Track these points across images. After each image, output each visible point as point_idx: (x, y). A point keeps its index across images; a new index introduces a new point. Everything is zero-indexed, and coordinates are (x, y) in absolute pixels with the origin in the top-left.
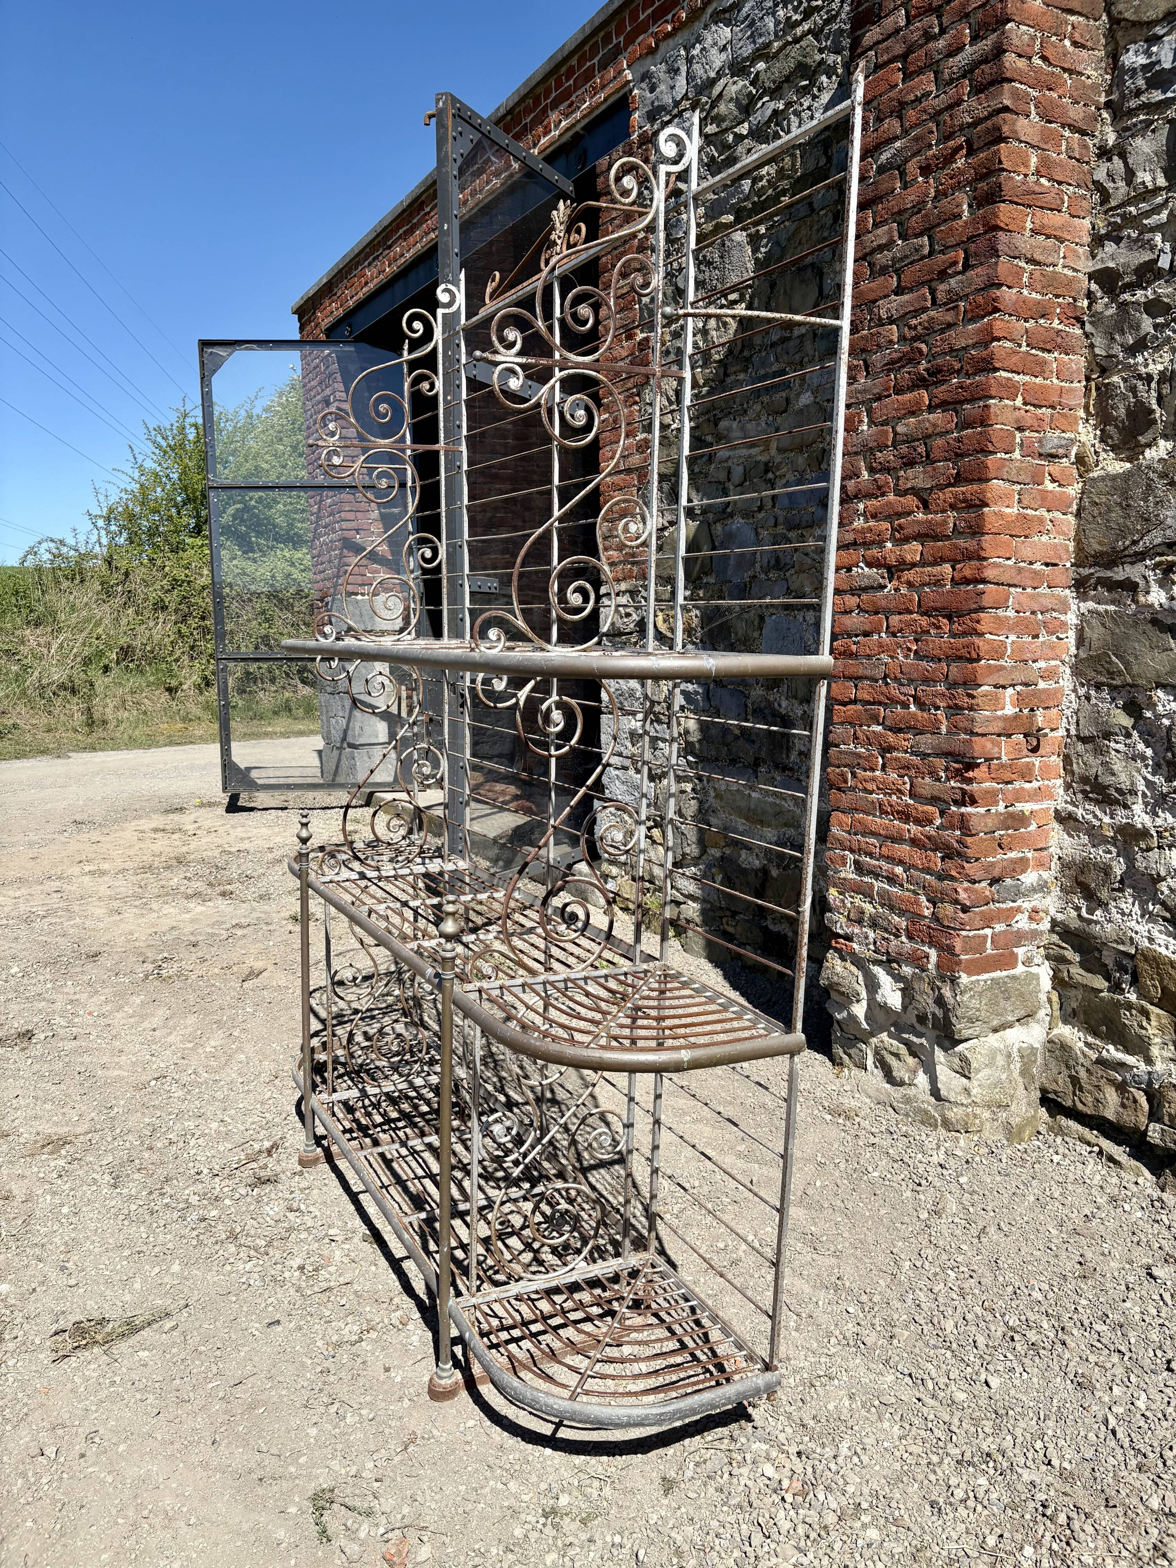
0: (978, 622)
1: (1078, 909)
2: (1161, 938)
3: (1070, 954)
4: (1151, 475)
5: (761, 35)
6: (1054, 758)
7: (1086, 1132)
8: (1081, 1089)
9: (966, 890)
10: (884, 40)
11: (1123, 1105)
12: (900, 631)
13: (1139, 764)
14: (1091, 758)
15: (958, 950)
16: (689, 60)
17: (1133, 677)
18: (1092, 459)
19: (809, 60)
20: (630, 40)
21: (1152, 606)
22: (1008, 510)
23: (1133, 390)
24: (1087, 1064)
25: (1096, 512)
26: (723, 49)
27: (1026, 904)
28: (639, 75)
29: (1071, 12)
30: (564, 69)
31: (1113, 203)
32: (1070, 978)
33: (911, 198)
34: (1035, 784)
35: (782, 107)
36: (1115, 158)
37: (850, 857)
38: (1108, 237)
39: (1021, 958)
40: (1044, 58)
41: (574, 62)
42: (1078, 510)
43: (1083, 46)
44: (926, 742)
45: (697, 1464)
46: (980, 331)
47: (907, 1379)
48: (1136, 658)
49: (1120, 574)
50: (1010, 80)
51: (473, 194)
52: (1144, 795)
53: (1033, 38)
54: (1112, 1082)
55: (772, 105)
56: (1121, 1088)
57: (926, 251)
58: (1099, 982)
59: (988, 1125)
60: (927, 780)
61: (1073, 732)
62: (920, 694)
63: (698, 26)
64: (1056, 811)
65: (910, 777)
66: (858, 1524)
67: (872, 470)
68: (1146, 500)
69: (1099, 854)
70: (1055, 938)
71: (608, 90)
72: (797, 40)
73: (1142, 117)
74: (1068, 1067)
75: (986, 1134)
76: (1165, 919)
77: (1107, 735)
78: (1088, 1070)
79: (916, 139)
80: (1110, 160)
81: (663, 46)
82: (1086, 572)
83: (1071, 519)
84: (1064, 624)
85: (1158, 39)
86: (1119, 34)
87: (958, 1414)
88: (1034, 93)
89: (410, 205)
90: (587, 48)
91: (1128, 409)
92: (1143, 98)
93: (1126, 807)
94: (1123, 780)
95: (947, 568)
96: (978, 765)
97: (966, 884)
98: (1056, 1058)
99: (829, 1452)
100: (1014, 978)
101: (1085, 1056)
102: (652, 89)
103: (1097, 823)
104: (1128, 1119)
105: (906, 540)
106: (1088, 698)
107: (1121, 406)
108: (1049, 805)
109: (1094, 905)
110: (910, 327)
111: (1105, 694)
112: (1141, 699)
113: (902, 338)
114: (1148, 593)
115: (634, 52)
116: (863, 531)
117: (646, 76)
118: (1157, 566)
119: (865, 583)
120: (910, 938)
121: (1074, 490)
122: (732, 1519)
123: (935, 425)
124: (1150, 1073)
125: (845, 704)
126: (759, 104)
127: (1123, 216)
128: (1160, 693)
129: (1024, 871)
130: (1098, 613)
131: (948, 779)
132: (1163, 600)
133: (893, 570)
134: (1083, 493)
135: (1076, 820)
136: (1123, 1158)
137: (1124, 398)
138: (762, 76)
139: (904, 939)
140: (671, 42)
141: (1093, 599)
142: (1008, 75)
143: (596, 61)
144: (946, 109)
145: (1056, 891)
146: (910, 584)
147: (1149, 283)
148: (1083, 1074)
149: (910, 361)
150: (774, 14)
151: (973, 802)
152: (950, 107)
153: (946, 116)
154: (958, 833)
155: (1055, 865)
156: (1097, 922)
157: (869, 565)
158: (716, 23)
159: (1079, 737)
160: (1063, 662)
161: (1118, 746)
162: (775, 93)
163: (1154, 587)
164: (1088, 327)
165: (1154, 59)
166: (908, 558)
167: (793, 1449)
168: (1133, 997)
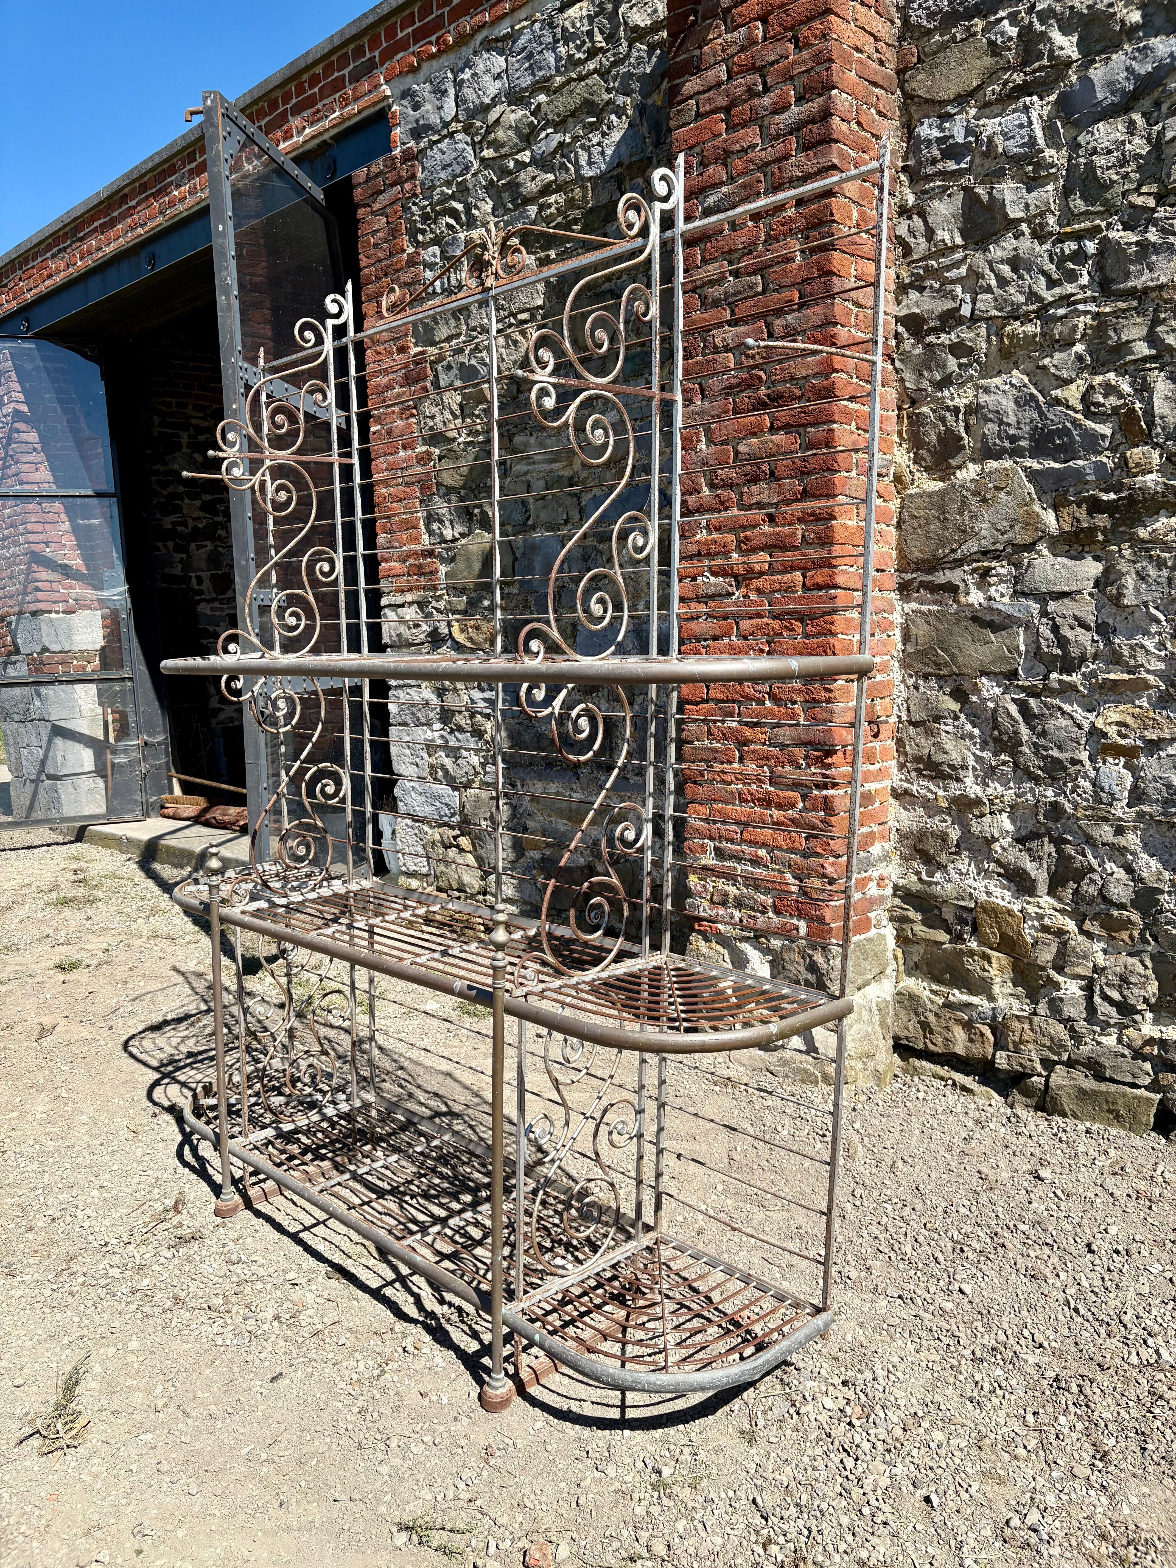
0: (832, 623)
1: (918, 873)
2: (997, 891)
3: (912, 914)
4: (965, 492)
5: (540, 69)
6: (889, 742)
7: (938, 1069)
8: (931, 1032)
9: (832, 864)
10: (705, 92)
11: (971, 1040)
12: (752, 634)
13: (968, 742)
14: (923, 740)
15: (828, 919)
16: (459, 85)
17: (959, 667)
18: (908, 478)
19: (596, 98)
20: (387, 55)
21: (972, 605)
22: (850, 523)
23: (943, 419)
24: (935, 1008)
25: (916, 524)
26: (498, 77)
27: (874, 873)
28: (398, 92)
29: (875, 84)
30: (305, 77)
31: (915, 257)
32: (914, 935)
33: (743, 239)
34: (877, 766)
35: (568, 140)
36: (915, 217)
37: (710, 844)
38: (911, 285)
39: (874, 922)
40: (859, 124)
41: (319, 70)
42: (898, 522)
43: (885, 116)
44: (785, 734)
45: (764, 1413)
46: (820, 363)
47: (899, 1301)
48: (960, 650)
49: (941, 578)
50: (837, 141)
51: (193, 192)
52: (974, 768)
53: (851, 105)
54: (958, 1021)
55: (558, 137)
56: (968, 1026)
57: (760, 289)
58: (942, 936)
59: (861, 1075)
60: (788, 768)
61: (904, 718)
62: (775, 690)
63: (466, 52)
64: (893, 788)
65: (769, 767)
66: (921, 1431)
67: (712, 486)
68: (961, 514)
69: (936, 823)
70: (898, 902)
71: (362, 103)
72: (581, 78)
73: (938, 183)
74: (917, 1014)
75: (860, 1083)
76: (999, 875)
77: (937, 719)
78: (936, 1015)
79: (744, 186)
80: (910, 218)
81: (426, 66)
82: (908, 576)
83: (892, 529)
84: (891, 623)
85: (950, 117)
86: (913, 109)
87: (952, 1321)
88: (853, 154)
89: (109, 197)
90: (334, 58)
91: (939, 436)
92: (940, 166)
93: (958, 780)
94: (955, 757)
95: (798, 576)
96: (836, 752)
97: (831, 859)
98: (906, 1008)
99: (869, 1376)
100: (870, 940)
101: (932, 1002)
102: (416, 107)
103: (932, 796)
104: (977, 1050)
105: (754, 550)
106: (916, 688)
107: (932, 433)
108: (886, 784)
109: (933, 868)
110: (747, 356)
111: (933, 683)
112: (967, 686)
113: (739, 366)
114: (968, 594)
115: (393, 68)
116: (707, 543)
117: (407, 94)
118: (974, 571)
119: (712, 591)
120: (778, 912)
121: (894, 505)
122: (819, 1451)
123: (779, 446)
124: (993, 1009)
125: (697, 704)
126: (543, 135)
127: (926, 268)
128: (984, 680)
129: (872, 844)
130: (922, 613)
131: (808, 766)
132: (982, 601)
133: (742, 579)
134: (902, 507)
135: (912, 795)
136: (974, 1086)
137: (935, 426)
138: (544, 108)
139: (771, 915)
140: (435, 64)
141: (916, 600)
142: (835, 136)
143: (346, 71)
144: (774, 162)
145: (896, 859)
146: (759, 591)
147: (952, 328)
148: (932, 1018)
149: (749, 386)
150: (554, 50)
151: (835, 785)
152: (778, 160)
153: (774, 168)
154: (822, 813)
155: (894, 836)
156: (937, 884)
157: (715, 574)
158: (488, 51)
159: (911, 723)
160: (892, 657)
161: (947, 728)
162: (560, 125)
163: (973, 590)
164: (898, 364)
165: (947, 133)
166: (757, 567)
167: (837, 1381)
168: (974, 945)
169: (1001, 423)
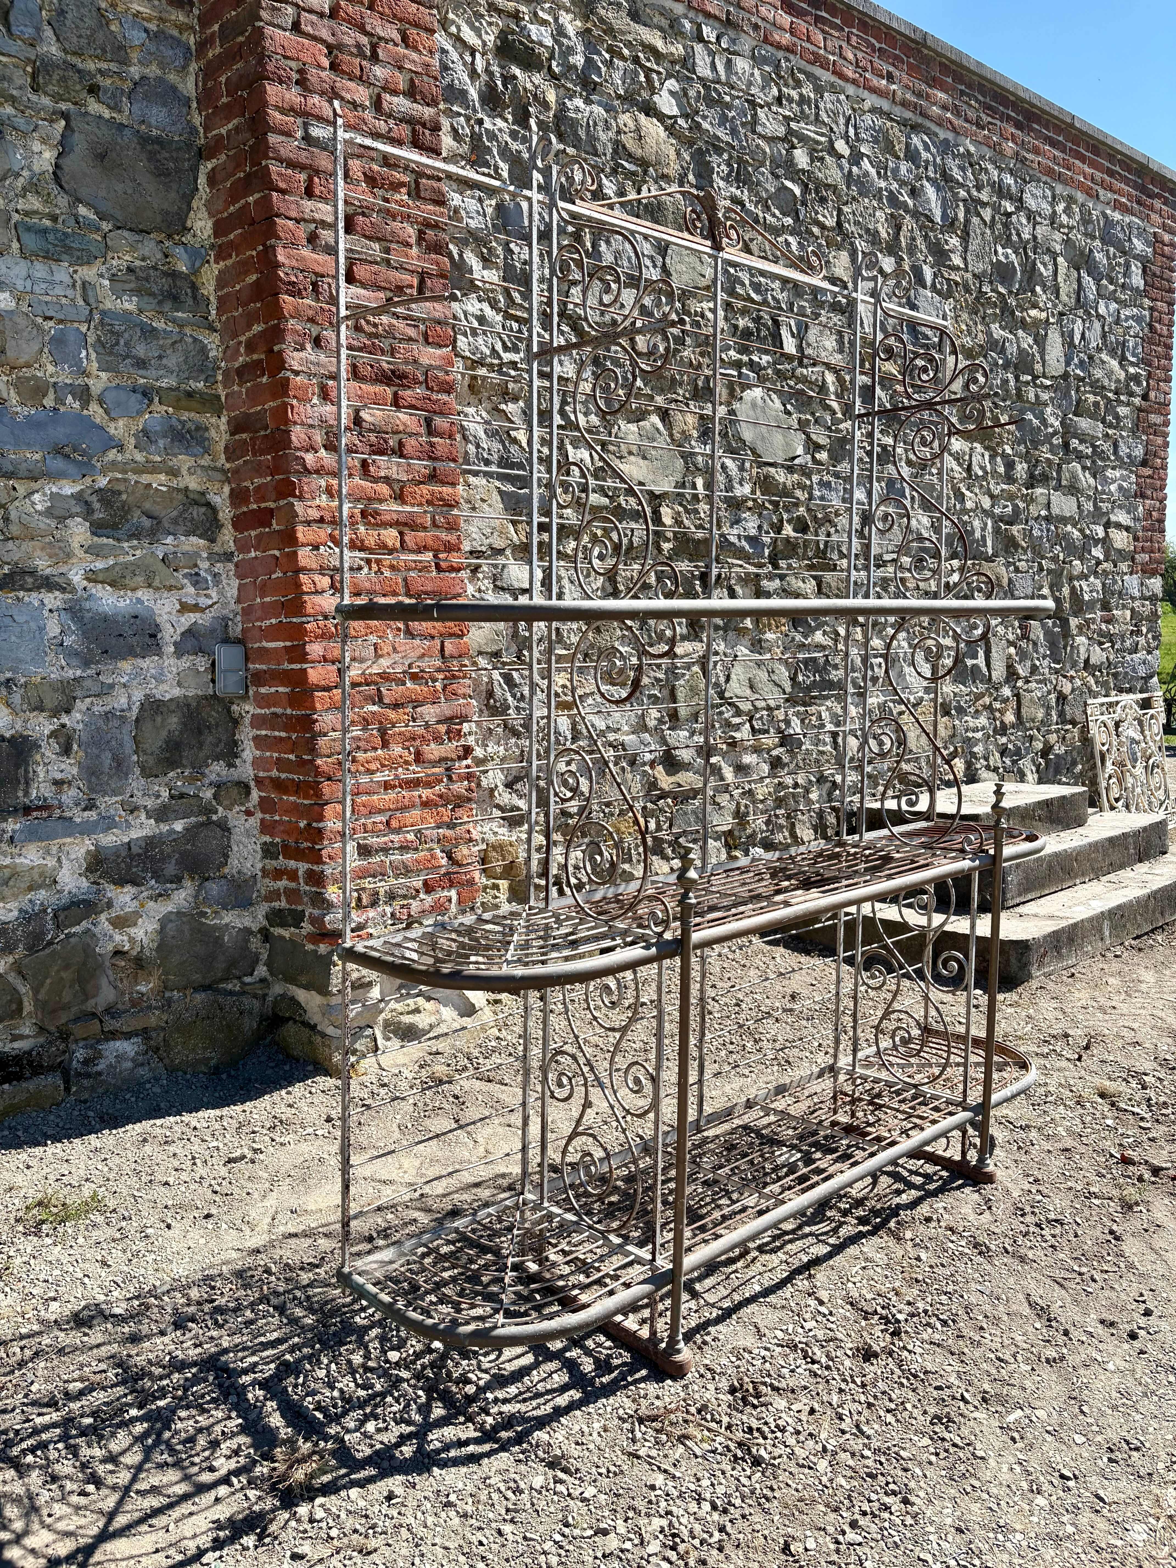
15: (477, 879)
46: (442, 357)
60: (433, 745)
105: (383, 525)
110: (368, 322)
116: (330, 510)
120: (430, 892)
123: (405, 425)
131: (451, 740)
139: (422, 896)
154: (466, 782)
169: (478, 446)
